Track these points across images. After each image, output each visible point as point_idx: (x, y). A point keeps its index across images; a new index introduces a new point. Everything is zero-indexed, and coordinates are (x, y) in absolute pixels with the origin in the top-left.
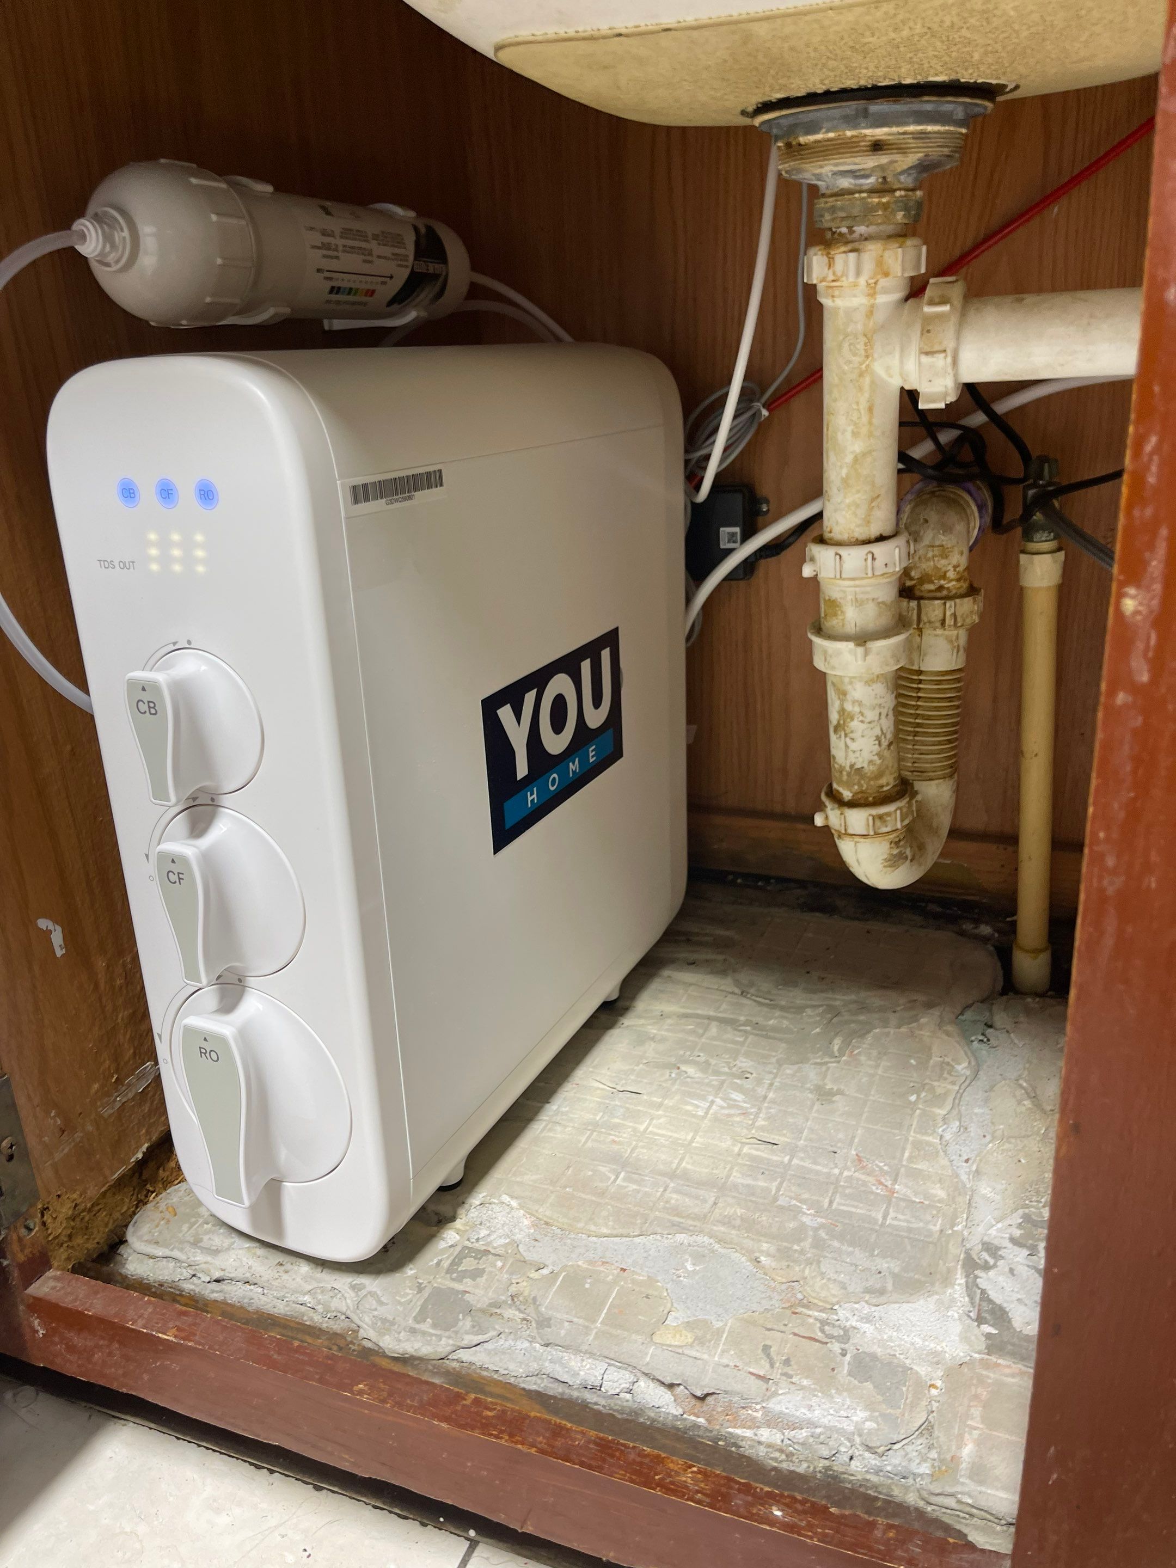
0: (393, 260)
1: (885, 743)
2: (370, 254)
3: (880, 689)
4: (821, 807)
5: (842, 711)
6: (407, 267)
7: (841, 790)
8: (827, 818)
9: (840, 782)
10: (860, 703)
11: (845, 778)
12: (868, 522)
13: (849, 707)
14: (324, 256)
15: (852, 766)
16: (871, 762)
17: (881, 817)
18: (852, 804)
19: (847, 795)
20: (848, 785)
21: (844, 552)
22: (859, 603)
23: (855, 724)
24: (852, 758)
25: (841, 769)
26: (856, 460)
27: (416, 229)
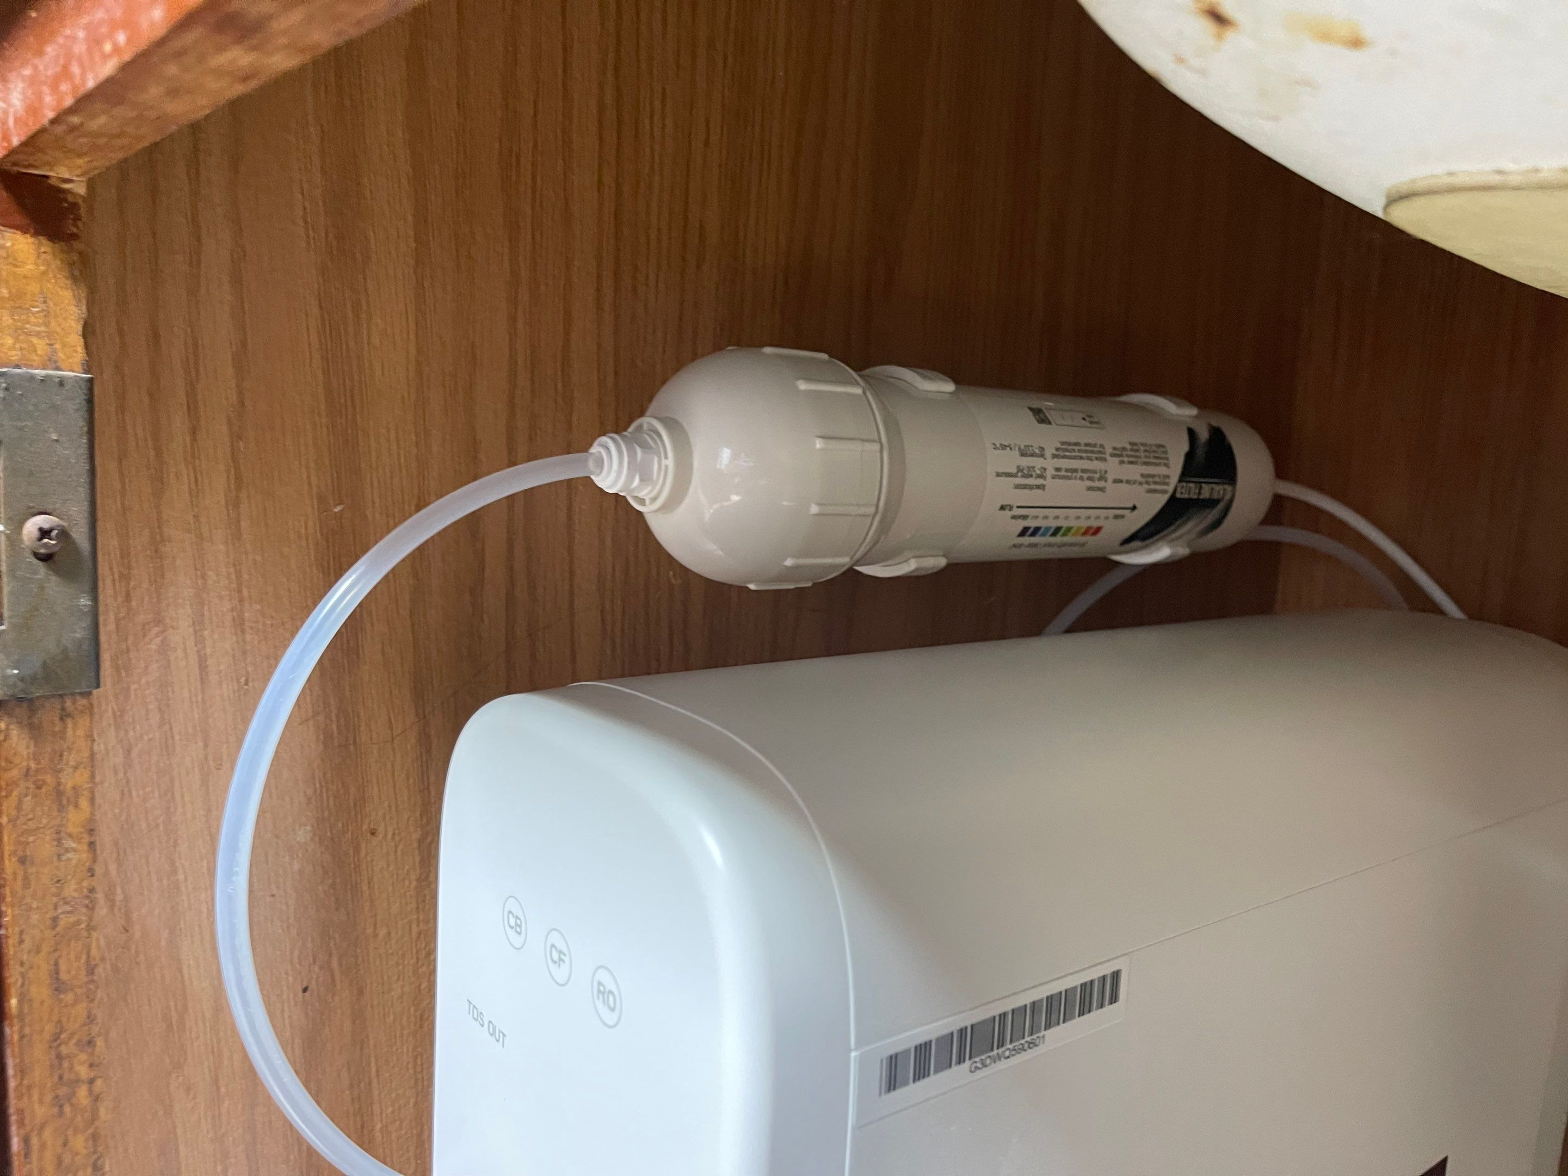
0: (1141, 484)
2: (1102, 478)
6: (1165, 492)
14: (1017, 487)
27: (1192, 433)
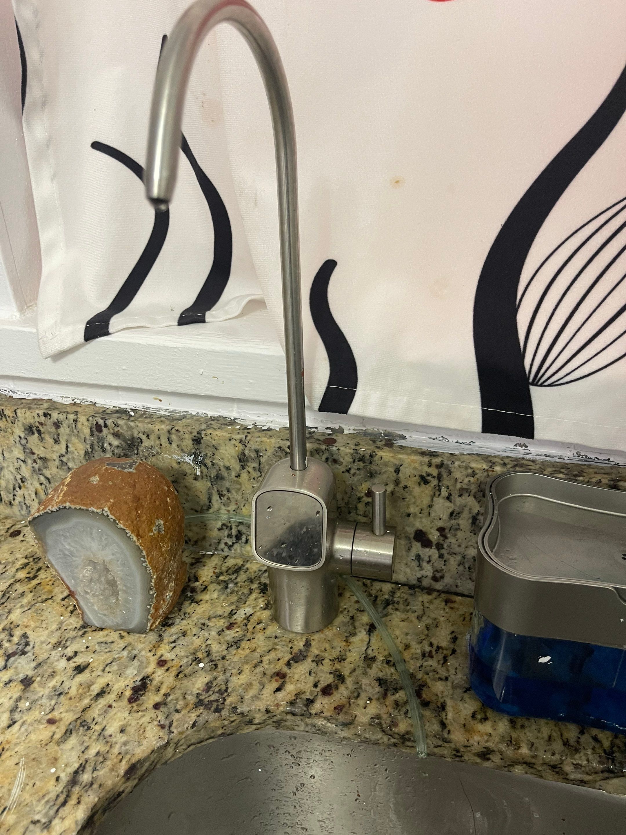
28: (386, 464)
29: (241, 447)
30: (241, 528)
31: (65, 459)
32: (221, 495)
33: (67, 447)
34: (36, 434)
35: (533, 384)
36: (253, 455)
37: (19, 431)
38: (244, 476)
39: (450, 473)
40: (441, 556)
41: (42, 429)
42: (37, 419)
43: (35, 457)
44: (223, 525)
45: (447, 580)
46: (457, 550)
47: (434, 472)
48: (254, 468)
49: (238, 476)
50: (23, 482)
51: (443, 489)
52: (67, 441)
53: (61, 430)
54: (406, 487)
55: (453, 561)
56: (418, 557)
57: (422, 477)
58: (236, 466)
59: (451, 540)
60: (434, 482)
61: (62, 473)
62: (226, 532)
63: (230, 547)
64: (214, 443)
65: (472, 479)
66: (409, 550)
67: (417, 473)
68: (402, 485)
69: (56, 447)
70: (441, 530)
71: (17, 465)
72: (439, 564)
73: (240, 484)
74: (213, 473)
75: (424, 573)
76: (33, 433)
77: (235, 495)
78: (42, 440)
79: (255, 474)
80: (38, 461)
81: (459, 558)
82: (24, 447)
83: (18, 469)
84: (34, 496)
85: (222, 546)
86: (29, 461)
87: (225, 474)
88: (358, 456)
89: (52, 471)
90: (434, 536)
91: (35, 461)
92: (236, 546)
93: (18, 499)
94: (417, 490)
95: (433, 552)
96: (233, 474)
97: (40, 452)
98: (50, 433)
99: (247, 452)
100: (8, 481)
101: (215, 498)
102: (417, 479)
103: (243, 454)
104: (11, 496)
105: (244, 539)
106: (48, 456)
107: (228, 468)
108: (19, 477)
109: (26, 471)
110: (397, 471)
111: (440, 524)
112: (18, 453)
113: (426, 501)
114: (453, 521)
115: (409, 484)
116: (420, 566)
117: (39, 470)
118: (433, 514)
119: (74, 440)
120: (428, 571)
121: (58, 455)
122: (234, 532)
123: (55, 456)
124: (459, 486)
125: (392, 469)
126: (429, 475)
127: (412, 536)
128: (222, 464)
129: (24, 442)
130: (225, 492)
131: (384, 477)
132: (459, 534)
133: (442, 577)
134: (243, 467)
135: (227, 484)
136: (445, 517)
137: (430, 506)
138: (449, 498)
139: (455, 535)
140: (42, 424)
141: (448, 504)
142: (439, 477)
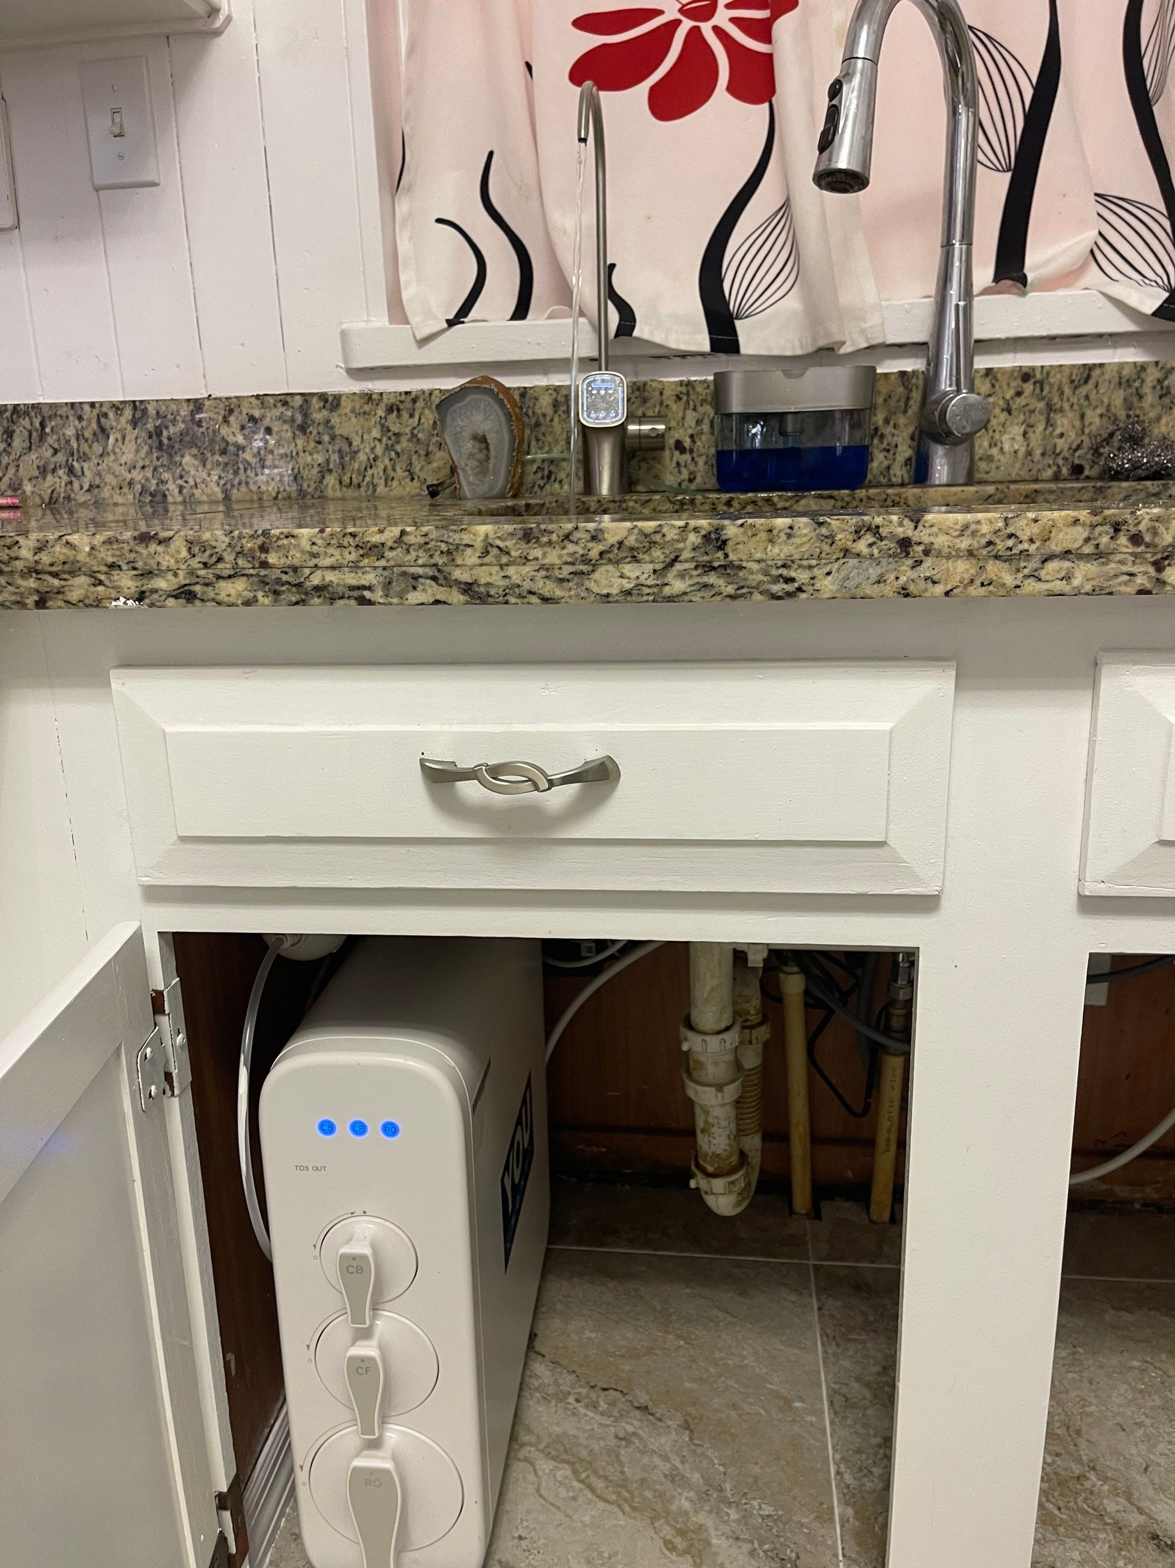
1: (732, 1137)
3: (728, 1108)
4: (691, 1176)
5: (706, 1122)
7: (706, 1166)
8: (698, 1183)
9: (705, 1161)
10: (717, 1118)
11: (709, 1159)
12: (719, 1020)
13: (710, 1120)
15: (713, 1153)
16: (725, 1150)
17: (732, 1182)
18: (714, 1176)
19: (710, 1169)
20: (711, 1164)
21: (707, 1038)
22: (716, 1064)
23: (714, 1130)
24: (713, 1149)
25: (706, 1155)
26: (712, 989)
28: (654, 390)
29: (555, 394)
30: (552, 468)
31: (415, 432)
32: (538, 440)
33: (420, 419)
34: (395, 413)
35: (737, 318)
36: (563, 400)
37: (380, 413)
38: (556, 419)
39: (694, 388)
40: (693, 459)
41: (401, 407)
42: (399, 398)
43: (390, 434)
44: (538, 468)
45: (699, 480)
46: (702, 451)
47: (684, 389)
48: (564, 412)
49: (552, 420)
50: (375, 460)
51: (691, 403)
52: (420, 414)
53: (418, 405)
54: (667, 406)
55: (701, 461)
56: (678, 464)
57: (677, 396)
58: (549, 411)
59: (699, 443)
60: (685, 398)
61: (411, 445)
62: (539, 475)
63: (542, 488)
64: (536, 395)
65: (708, 391)
66: (671, 459)
67: (674, 393)
68: (665, 404)
69: (411, 421)
70: (692, 436)
71: (372, 445)
72: (692, 468)
73: (552, 427)
74: (533, 421)
75: (682, 477)
76: (393, 412)
77: (549, 438)
78: (399, 416)
79: (564, 416)
80: (393, 438)
81: (704, 458)
82: (383, 426)
83: (373, 449)
84: (381, 474)
85: (536, 488)
86: (385, 439)
87: (541, 420)
88: (635, 387)
89: (404, 444)
90: (687, 443)
91: (389, 438)
92: (548, 486)
93: (367, 479)
94: (674, 407)
95: (687, 457)
96: (548, 418)
97: (395, 428)
98: (407, 409)
99: (559, 398)
100: (361, 463)
101: (533, 443)
102: (674, 398)
103: (556, 400)
104: (361, 479)
105: (553, 478)
106: (402, 431)
107: (544, 415)
108: (372, 456)
109: (379, 450)
110: (661, 394)
111: (690, 432)
112: (376, 433)
113: (681, 415)
114: (699, 428)
115: (669, 403)
116: (680, 472)
117: (392, 446)
118: (686, 425)
119: (427, 411)
120: (685, 473)
121: (410, 428)
122: (546, 472)
123: (408, 430)
124: (700, 398)
125: (657, 393)
126: (681, 393)
127: (673, 446)
128: (539, 412)
129: (383, 421)
130: (541, 437)
131: (652, 401)
132: (704, 438)
133: (695, 478)
134: (556, 412)
135: (543, 429)
136: (693, 424)
137: (683, 418)
138: (695, 409)
139: (700, 439)
140: (401, 402)
141: (695, 414)
142: (688, 394)
